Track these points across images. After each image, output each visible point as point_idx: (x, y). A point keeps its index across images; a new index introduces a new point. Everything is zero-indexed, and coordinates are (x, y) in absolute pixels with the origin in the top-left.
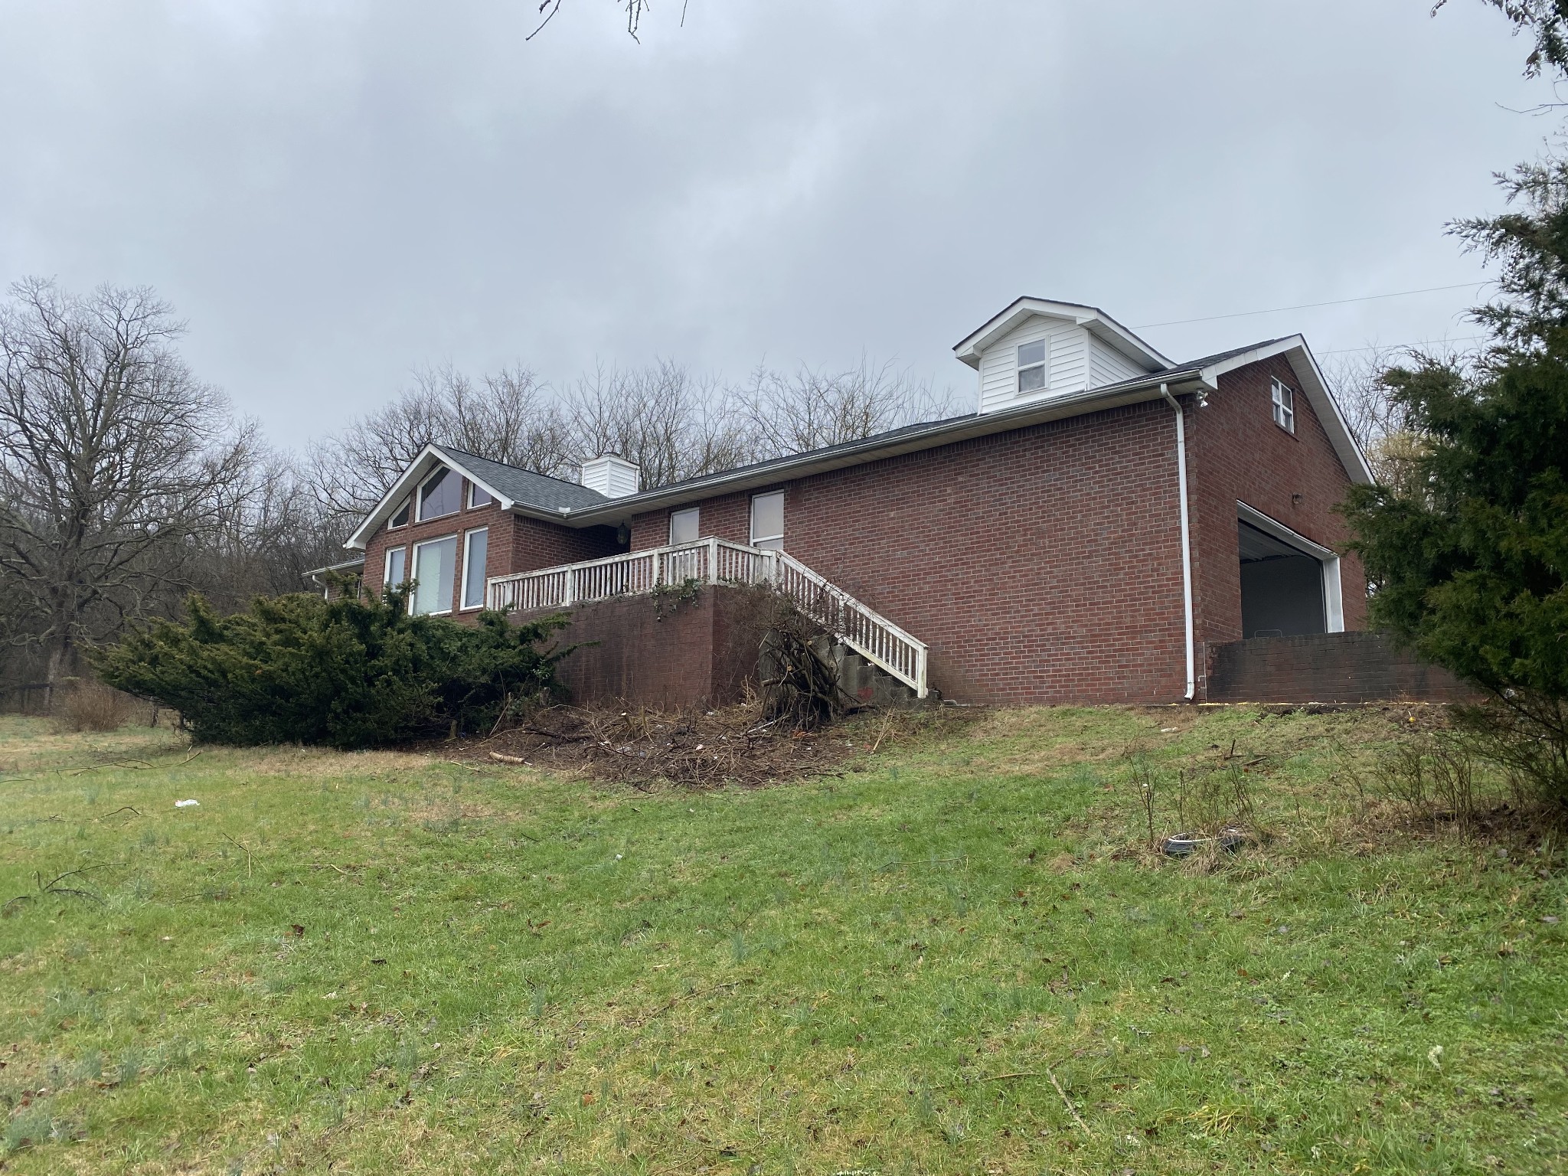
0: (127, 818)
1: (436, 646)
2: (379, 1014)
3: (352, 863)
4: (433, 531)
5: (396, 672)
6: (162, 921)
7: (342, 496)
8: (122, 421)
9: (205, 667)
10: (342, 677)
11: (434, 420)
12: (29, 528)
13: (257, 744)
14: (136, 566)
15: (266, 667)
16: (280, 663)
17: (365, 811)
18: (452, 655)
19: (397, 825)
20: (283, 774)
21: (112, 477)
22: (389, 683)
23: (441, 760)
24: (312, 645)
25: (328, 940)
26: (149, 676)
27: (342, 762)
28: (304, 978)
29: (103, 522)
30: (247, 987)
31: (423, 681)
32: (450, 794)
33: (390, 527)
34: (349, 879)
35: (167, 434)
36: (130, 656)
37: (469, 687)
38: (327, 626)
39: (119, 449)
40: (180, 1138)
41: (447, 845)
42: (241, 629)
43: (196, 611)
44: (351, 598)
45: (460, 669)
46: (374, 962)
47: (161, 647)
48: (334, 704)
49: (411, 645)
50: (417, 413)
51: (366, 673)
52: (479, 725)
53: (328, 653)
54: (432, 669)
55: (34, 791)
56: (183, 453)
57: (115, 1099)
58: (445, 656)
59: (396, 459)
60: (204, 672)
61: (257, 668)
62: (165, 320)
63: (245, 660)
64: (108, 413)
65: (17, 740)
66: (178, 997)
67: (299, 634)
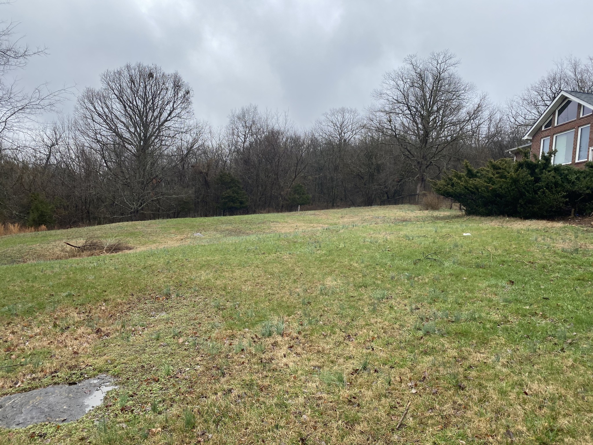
0: (448, 238)
1: (565, 178)
2: (547, 318)
3: (532, 261)
4: (563, 128)
5: (547, 188)
6: (462, 272)
7: (520, 120)
8: (438, 101)
9: (471, 187)
10: (523, 190)
11: (562, 81)
12: (410, 142)
13: (489, 216)
14: (444, 153)
15: (493, 187)
16: (499, 185)
17: (535, 242)
18: (572, 181)
19: (550, 249)
20: (501, 227)
21: (436, 121)
22: (544, 192)
23: (567, 225)
24: (512, 178)
25: (523, 288)
26: (451, 190)
27: (524, 223)
28: (515, 299)
29: (433, 138)
30: (494, 299)
31: (559, 192)
32: (573, 238)
33: (543, 129)
34: (531, 267)
35: (454, 103)
36: (445, 183)
37: (580, 195)
38: (517, 170)
39: (438, 111)
40: (476, 343)
41: (573, 258)
42: (484, 172)
43: (467, 167)
44: (527, 158)
45: (576, 187)
46: (544, 298)
47: (455, 180)
48: (520, 201)
49: (554, 177)
50: (554, 79)
51: (533, 188)
52: (585, 211)
53: (518, 181)
54: (563, 187)
55: (417, 227)
56: (459, 110)
57: (454, 326)
58: (569, 181)
59: (544, 101)
60: (470, 189)
61: (490, 187)
62: (453, 61)
63: (486, 184)
64: (434, 98)
65: (409, 212)
66: (471, 298)
67: (506, 173)
